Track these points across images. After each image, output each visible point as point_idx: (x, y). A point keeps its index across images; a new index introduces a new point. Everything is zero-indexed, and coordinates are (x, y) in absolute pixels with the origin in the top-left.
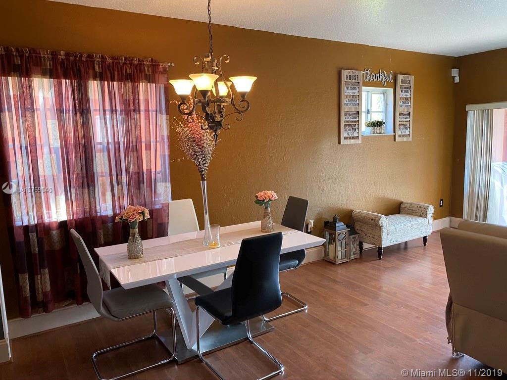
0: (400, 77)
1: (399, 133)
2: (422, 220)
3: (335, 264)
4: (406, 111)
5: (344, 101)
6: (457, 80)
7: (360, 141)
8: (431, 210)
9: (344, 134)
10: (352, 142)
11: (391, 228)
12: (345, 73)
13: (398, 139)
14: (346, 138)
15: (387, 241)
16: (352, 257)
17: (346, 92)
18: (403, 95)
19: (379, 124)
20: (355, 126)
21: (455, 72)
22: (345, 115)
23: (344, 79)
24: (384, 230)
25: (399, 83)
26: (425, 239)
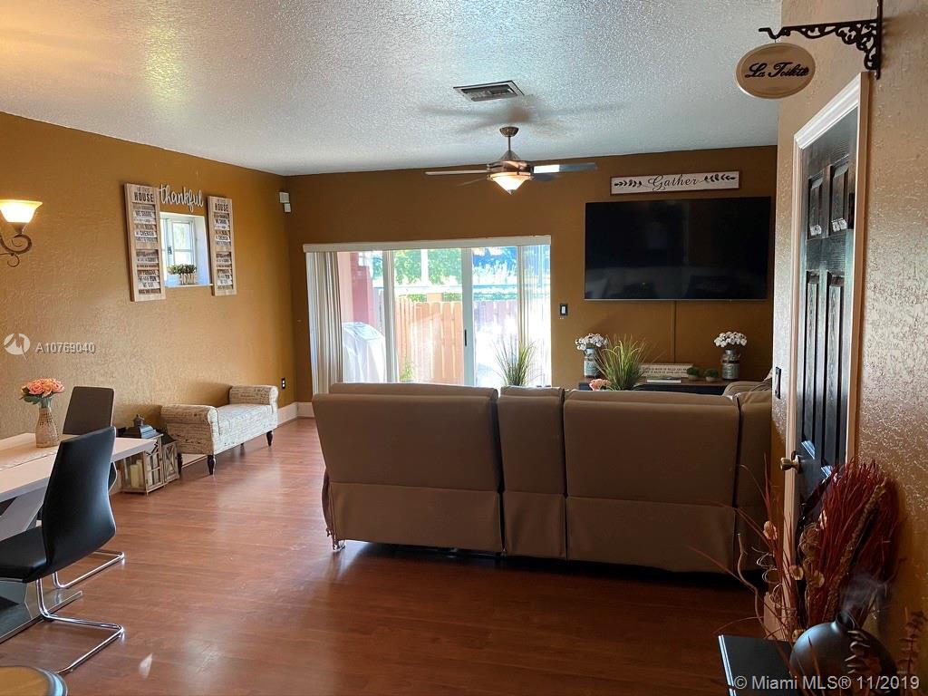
0: (213, 200)
1: (218, 283)
2: (264, 408)
3: (143, 494)
4: (225, 250)
5: (135, 233)
6: (288, 208)
7: (162, 296)
8: (275, 393)
9: (138, 286)
10: (152, 297)
11: (224, 424)
12: (132, 189)
13: (217, 292)
14: (141, 292)
15: (220, 445)
16: (169, 478)
17: (136, 219)
18: (219, 226)
19: (188, 270)
20: (153, 272)
21: (284, 197)
22: (138, 255)
23: (131, 199)
24: (215, 428)
25: (212, 209)
26: (269, 435)
